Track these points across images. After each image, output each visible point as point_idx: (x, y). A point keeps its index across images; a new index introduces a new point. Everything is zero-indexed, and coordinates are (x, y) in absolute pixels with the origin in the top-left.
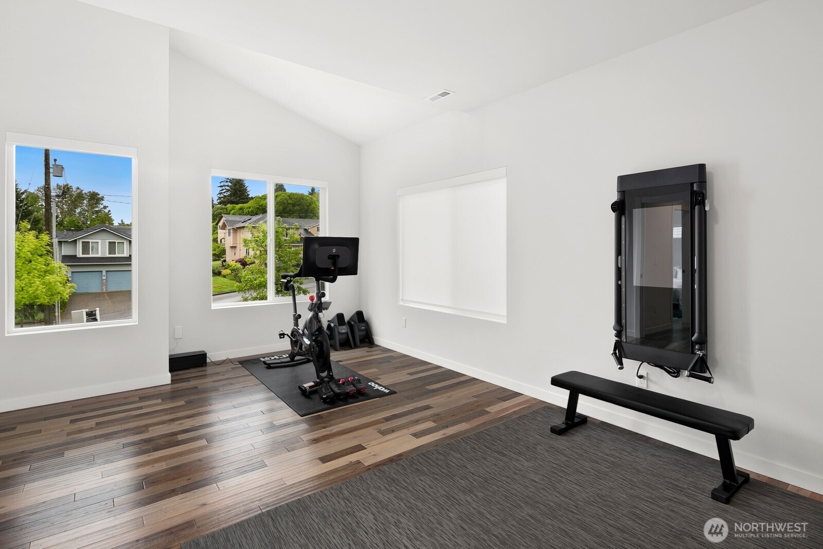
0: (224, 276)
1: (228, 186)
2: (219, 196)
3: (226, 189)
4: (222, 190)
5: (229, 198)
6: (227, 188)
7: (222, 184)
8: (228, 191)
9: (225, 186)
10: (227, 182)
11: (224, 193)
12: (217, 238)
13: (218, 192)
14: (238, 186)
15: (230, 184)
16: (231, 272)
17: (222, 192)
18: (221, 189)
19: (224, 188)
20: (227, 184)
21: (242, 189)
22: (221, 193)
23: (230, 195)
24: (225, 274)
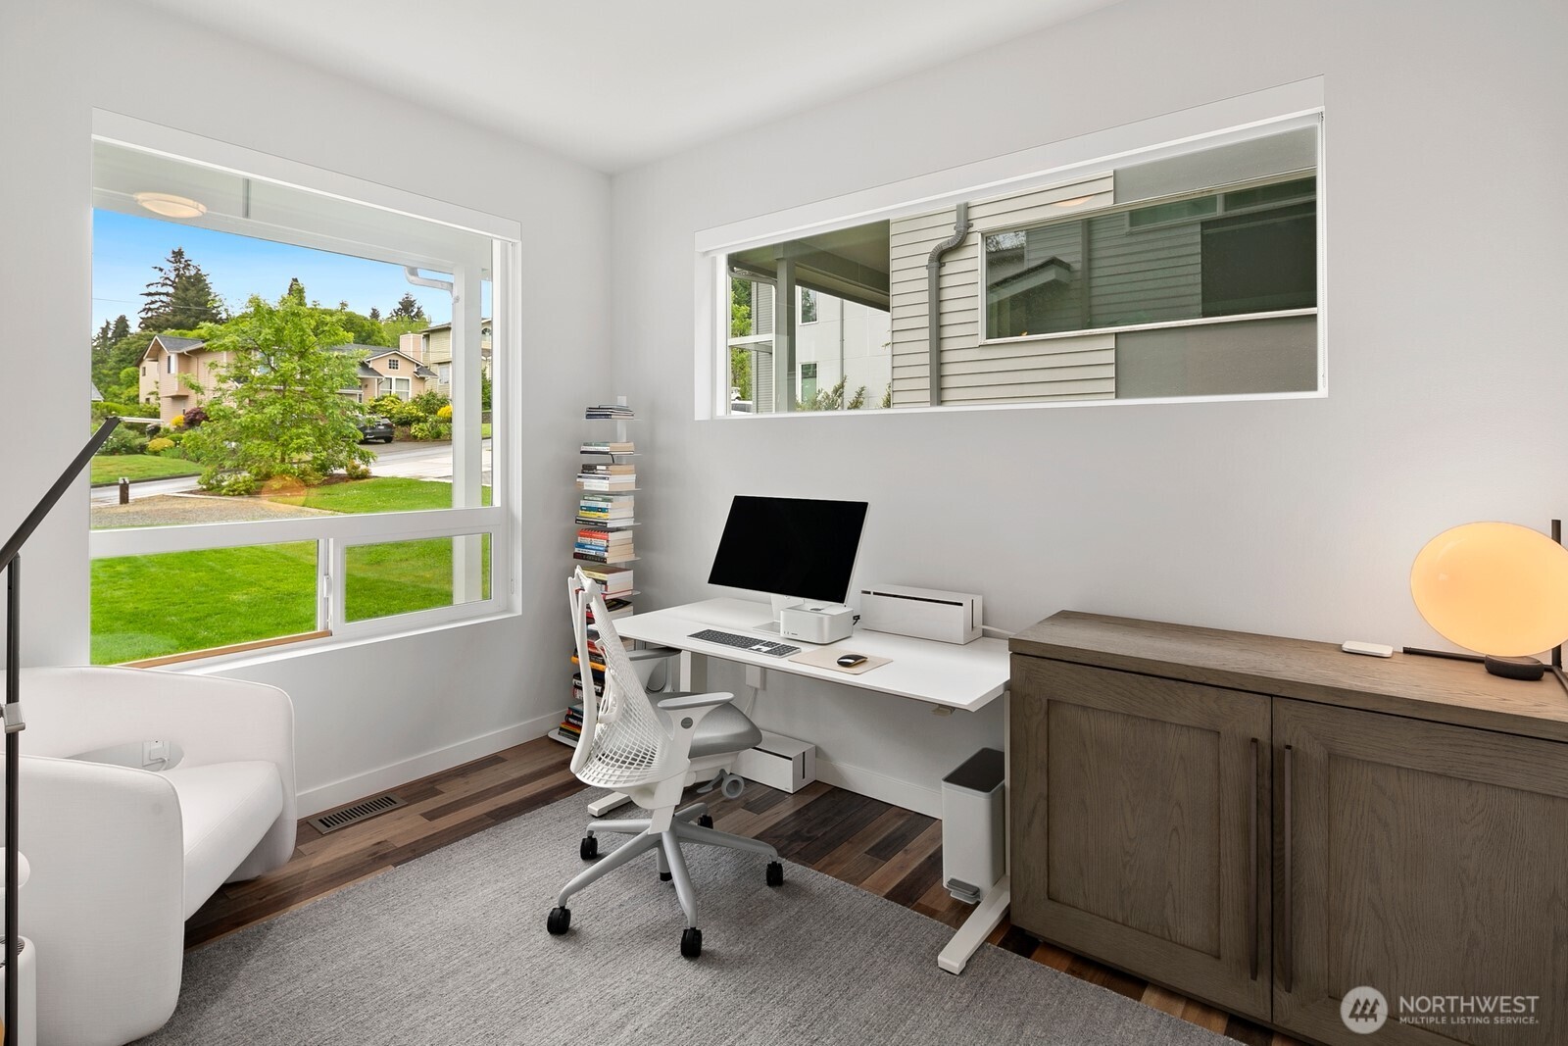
0: (156, 453)
1: (167, 294)
2: (143, 315)
3: (162, 302)
4: (153, 303)
5: (170, 318)
6: (164, 298)
7: (152, 289)
8: (167, 305)
9: (160, 294)
10: (164, 285)
11: (158, 309)
12: (138, 396)
13: (144, 307)
14: (192, 293)
15: (171, 290)
16: (173, 443)
17: (152, 306)
18: (149, 299)
19: (157, 298)
20: (164, 290)
21: (202, 300)
22: (150, 309)
23: (174, 314)
24: (158, 448)
